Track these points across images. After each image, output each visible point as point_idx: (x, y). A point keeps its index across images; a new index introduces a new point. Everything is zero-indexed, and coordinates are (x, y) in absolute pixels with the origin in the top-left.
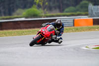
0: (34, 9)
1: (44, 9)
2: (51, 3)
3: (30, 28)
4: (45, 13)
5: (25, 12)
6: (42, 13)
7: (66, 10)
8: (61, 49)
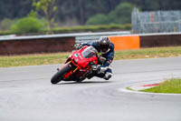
0: (32, 19)
1: (50, 19)
2: (63, 8)
3: (25, 53)
4: (52, 26)
5: (15, 24)
6: (46, 25)
7: (91, 20)
8: (81, 92)
